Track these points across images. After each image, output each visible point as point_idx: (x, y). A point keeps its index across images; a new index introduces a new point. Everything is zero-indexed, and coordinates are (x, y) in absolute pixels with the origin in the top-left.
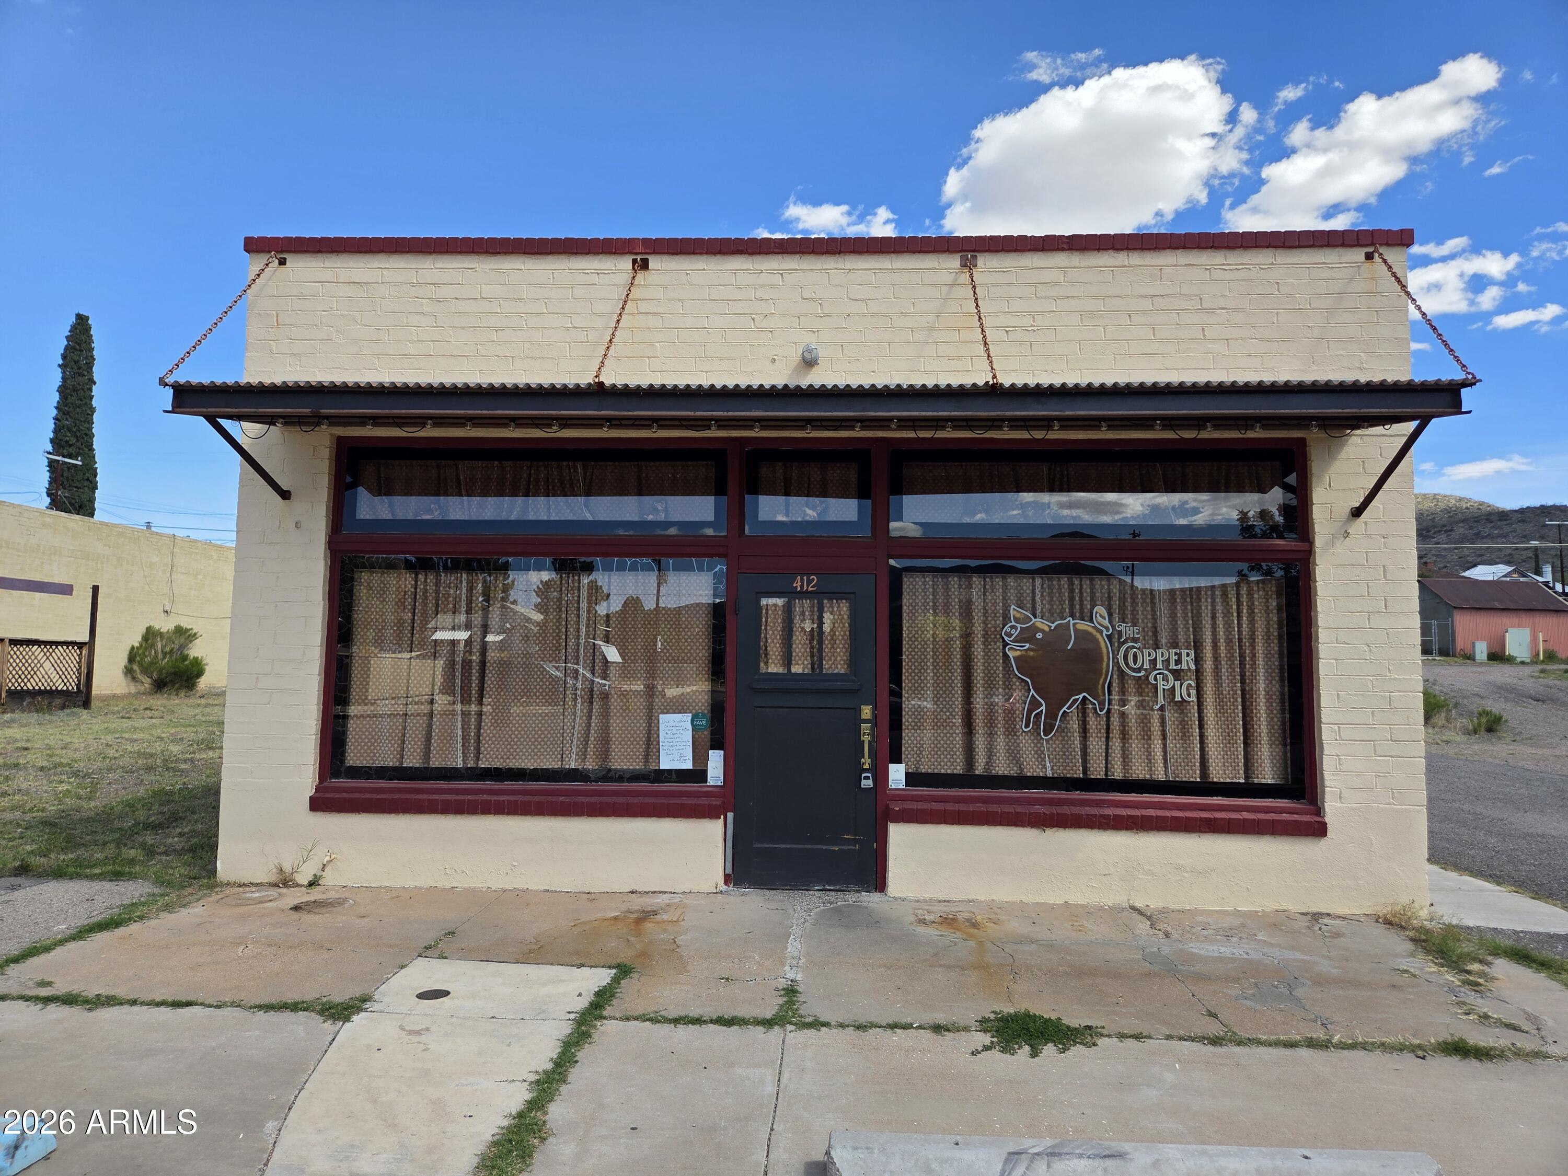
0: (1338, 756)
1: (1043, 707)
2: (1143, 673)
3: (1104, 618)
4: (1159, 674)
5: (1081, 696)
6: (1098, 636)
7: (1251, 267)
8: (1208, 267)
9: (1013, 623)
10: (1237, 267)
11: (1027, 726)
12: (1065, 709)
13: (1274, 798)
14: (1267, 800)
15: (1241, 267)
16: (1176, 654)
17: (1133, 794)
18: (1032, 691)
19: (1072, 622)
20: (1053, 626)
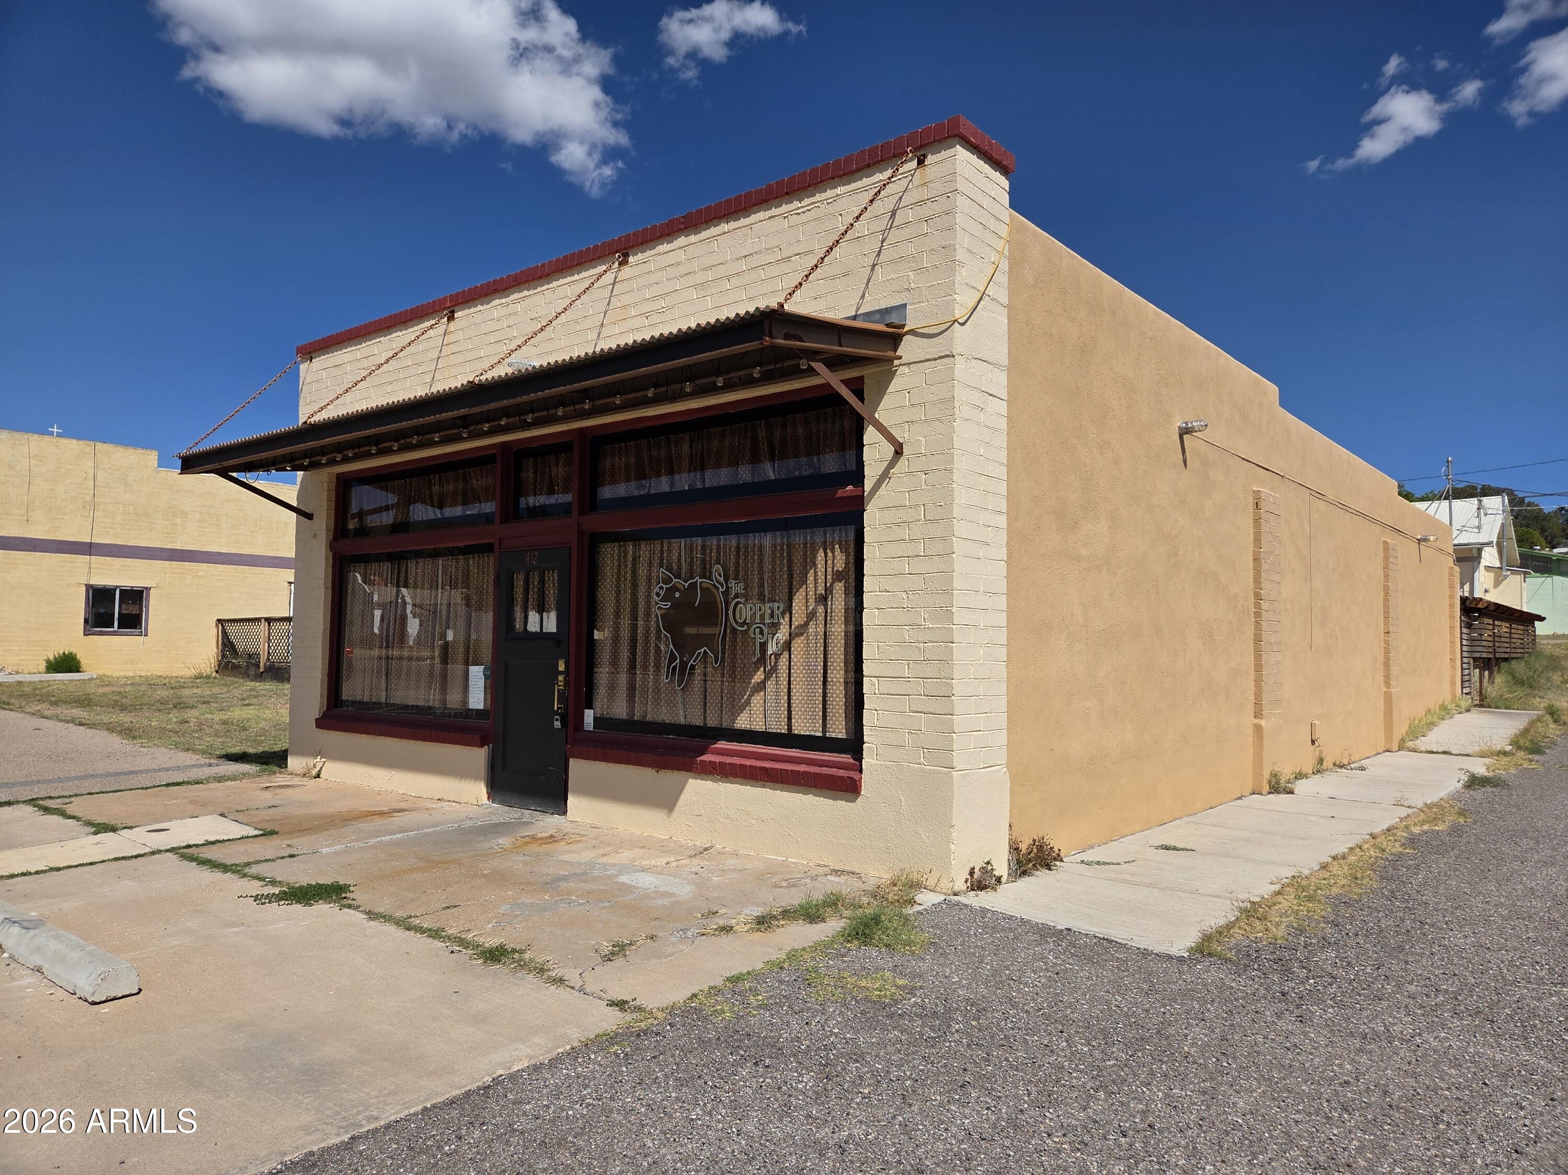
0: (877, 710)
1: (678, 661)
2: (746, 627)
3: (721, 576)
4: (758, 627)
5: (703, 650)
6: (716, 591)
7: (818, 204)
8: (786, 215)
9: (661, 584)
10: (808, 208)
11: (667, 679)
12: (692, 662)
13: (840, 753)
14: (833, 754)
15: (811, 207)
16: (770, 607)
17: (735, 743)
18: (671, 646)
19: (699, 581)
20: (687, 585)
